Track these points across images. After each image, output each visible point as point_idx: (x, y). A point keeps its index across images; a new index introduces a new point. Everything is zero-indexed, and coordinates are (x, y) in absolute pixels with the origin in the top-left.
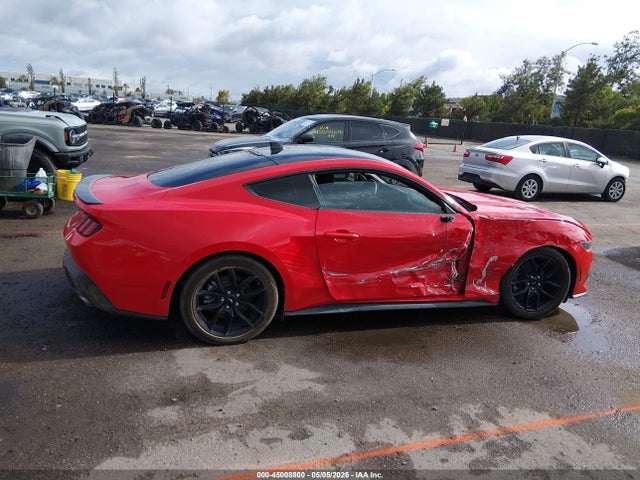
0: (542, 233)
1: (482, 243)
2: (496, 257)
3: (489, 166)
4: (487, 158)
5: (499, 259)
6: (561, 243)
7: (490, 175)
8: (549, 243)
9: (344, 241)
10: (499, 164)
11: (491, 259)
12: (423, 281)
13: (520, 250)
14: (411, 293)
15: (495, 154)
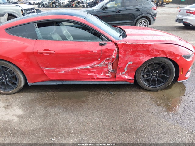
0: (157, 51)
1: (124, 55)
2: (132, 62)
3: (187, 15)
4: (187, 12)
5: (133, 63)
6: (169, 56)
7: (187, 19)
8: (162, 56)
9: (48, 54)
10: (191, 15)
11: (129, 63)
12: (94, 72)
13: (145, 59)
14: (88, 77)
15: (190, 10)
